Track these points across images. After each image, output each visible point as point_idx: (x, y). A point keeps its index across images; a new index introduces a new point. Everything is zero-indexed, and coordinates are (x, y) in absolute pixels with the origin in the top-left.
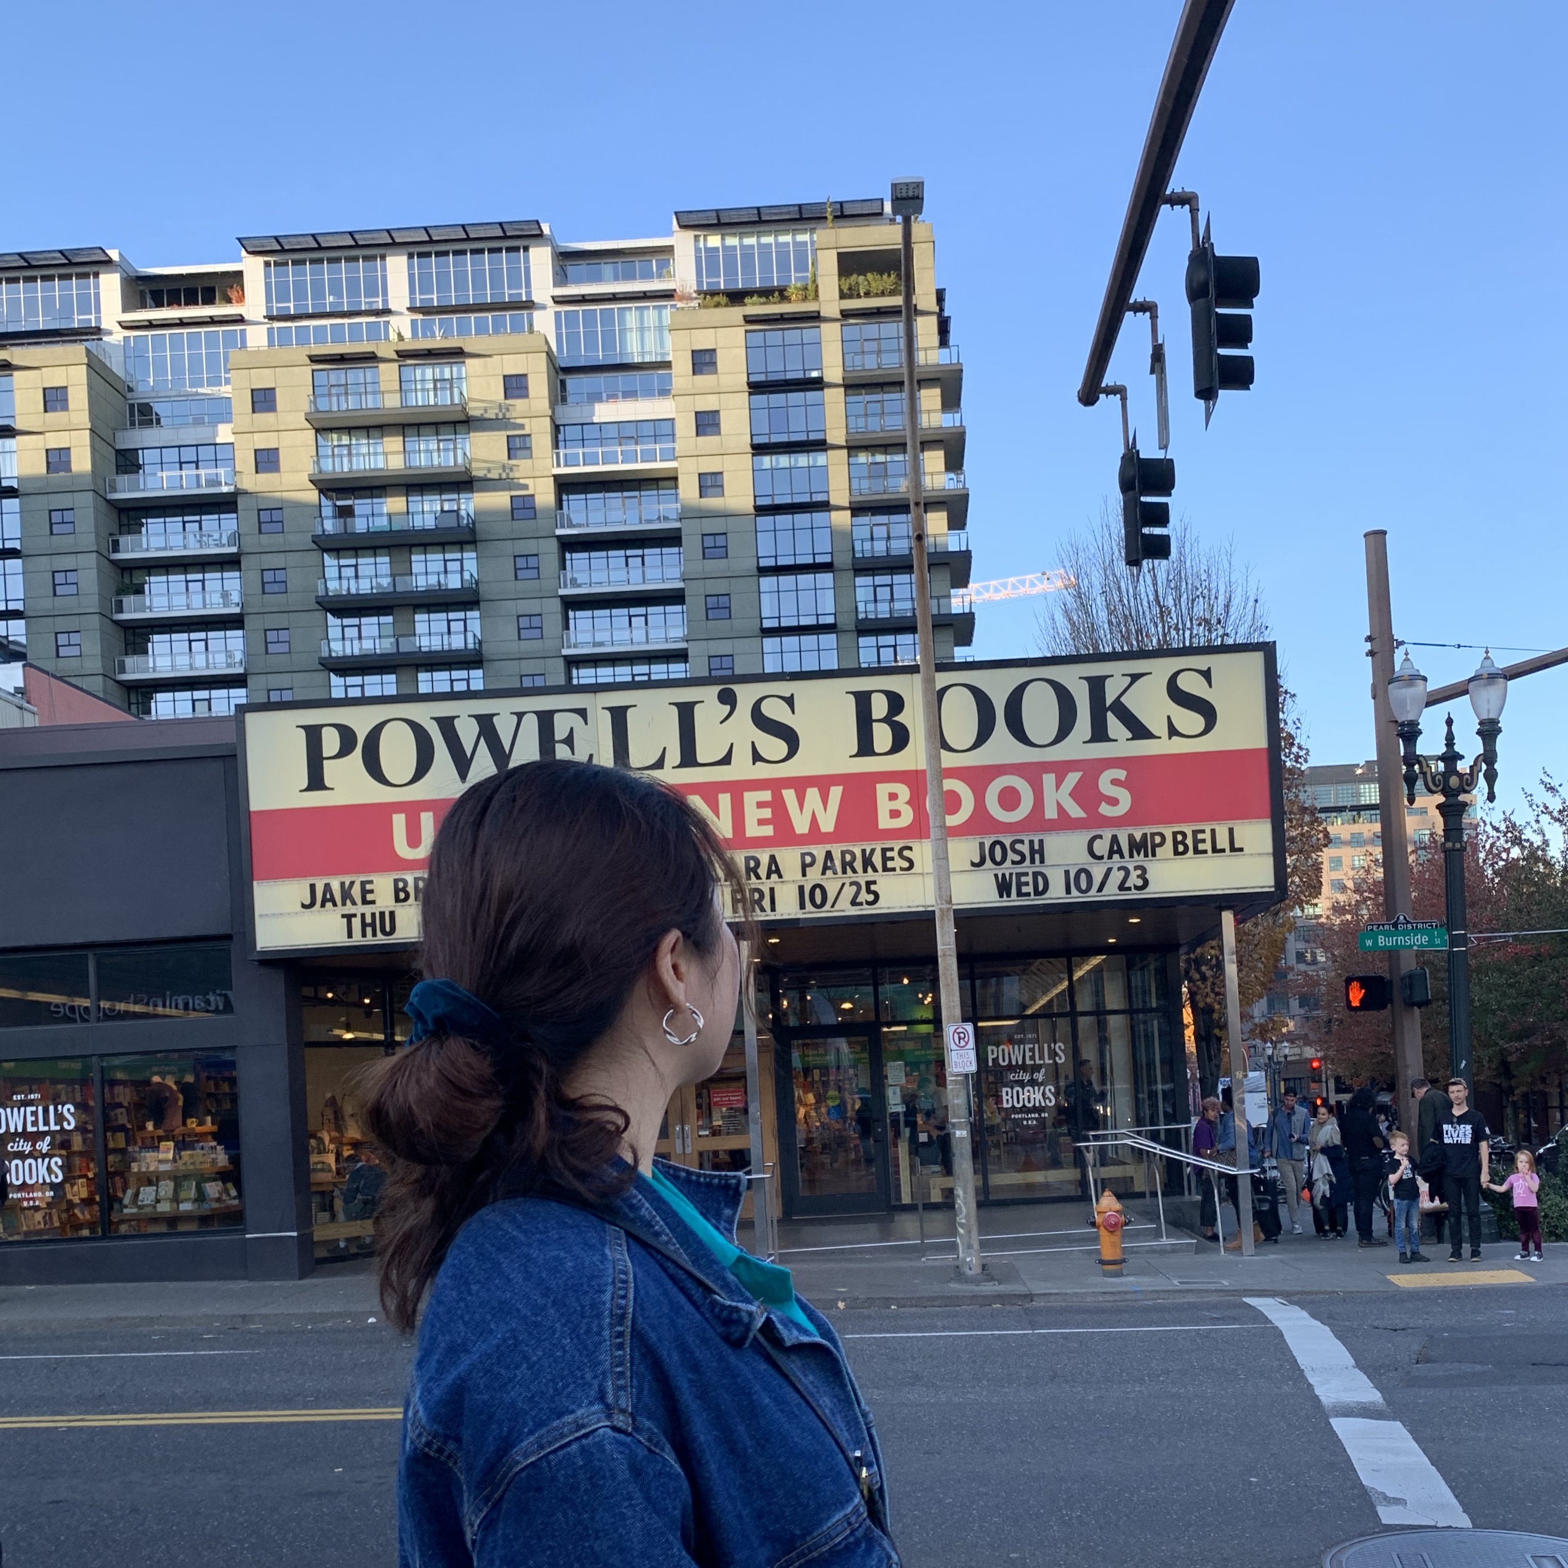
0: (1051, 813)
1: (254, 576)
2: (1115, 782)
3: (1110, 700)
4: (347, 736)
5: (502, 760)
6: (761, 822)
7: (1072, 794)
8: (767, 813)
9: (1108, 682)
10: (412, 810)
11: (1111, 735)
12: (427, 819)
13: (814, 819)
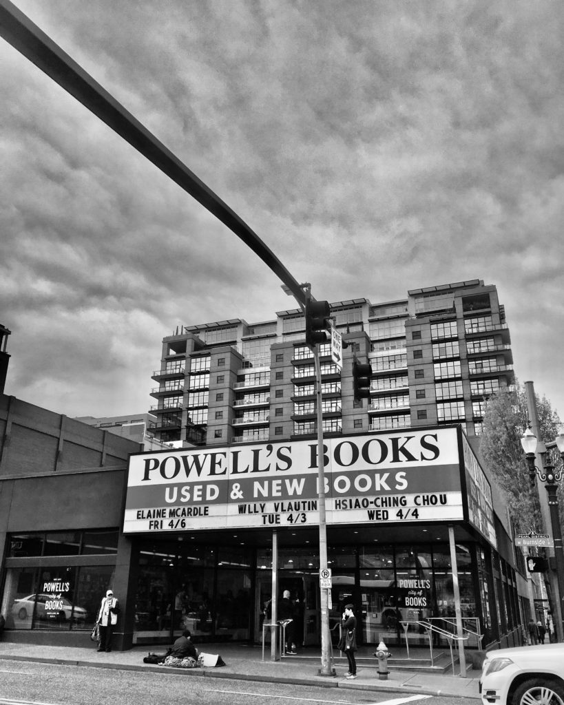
0: (378, 488)
1: (274, 411)
2: (402, 477)
3: (399, 447)
4: (157, 462)
5: (199, 470)
6: (278, 491)
7: (386, 481)
8: (279, 488)
9: (399, 440)
10: (171, 486)
11: (400, 459)
12: (176, 489)
13: (295, 490)
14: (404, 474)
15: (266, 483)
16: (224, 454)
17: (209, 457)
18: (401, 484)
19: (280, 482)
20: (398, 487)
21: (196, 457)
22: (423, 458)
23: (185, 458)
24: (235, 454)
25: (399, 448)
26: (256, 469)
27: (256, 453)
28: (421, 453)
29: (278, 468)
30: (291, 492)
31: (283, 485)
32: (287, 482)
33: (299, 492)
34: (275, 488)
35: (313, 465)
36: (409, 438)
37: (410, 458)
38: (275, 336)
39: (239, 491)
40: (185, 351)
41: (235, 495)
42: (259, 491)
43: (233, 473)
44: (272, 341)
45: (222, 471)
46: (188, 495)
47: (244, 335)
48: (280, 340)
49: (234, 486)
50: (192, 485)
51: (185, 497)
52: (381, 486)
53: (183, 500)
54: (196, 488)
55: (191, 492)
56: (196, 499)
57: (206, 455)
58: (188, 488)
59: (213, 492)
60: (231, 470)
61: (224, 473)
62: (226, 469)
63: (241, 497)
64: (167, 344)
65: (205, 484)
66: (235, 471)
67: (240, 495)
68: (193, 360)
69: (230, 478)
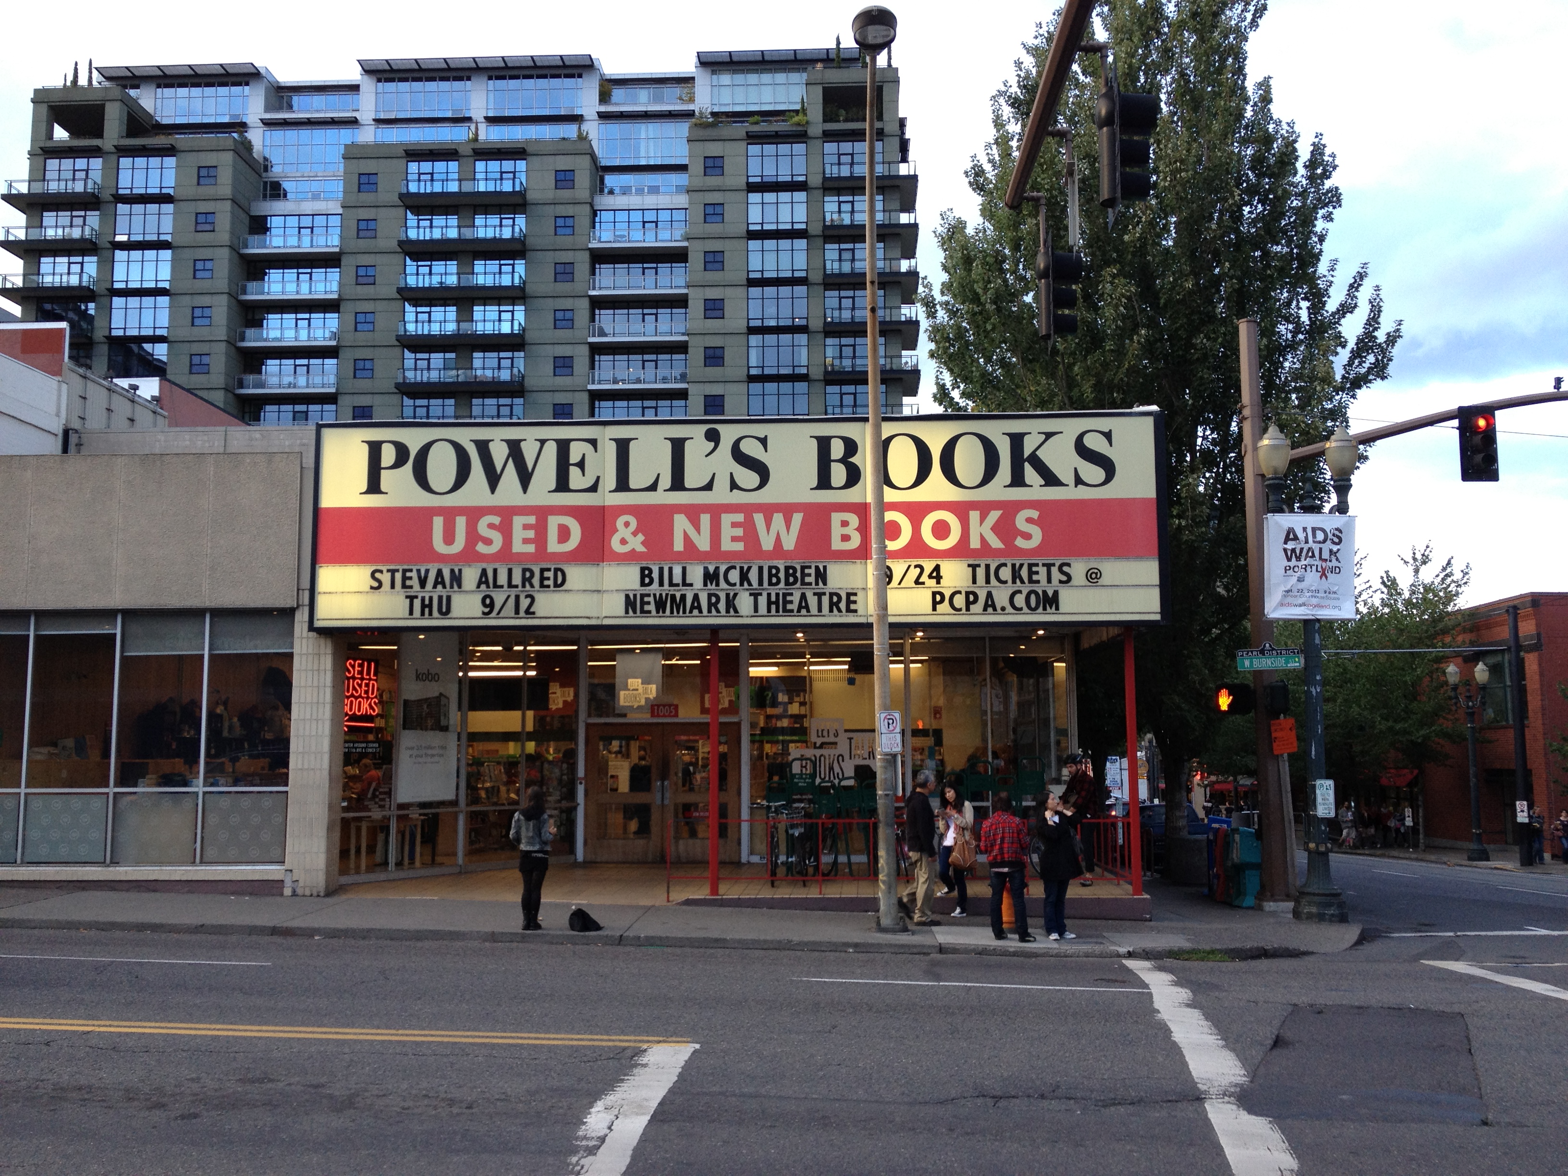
0: (975, 543)
1: (351, 318)
2: (1029, 520)
3: (1027, 453)
4: (402, 452)
5: (525, 477)
6: (734, 539)
7: (993, 529)
8: (739, 532)
9: (1026, 438)
10: (450, 514)
11: (1028, 481)
12: (461, 522)
13: (778, 539)
14: (1034, 514)
15: (705, 519)
16: (593, 442)
17: (551, 450)
18: (1027, 536)
19: (740, 517)
20: (1020, 542)
21: (515, 448)
22: (1079, 481)
23: (483, 447)
24: (623, 446)
25: (1026, 455)
26: (678, 484)
27: (678, 446)
28: (1076, 469)
29: (734, 486)
30: (767, 543)
31: (749, 526)
32: (759, 519)
33: (789, 543)
34: (727, 532)
35: (824, 482)
36: (1049, 435)
37: (1050, 479)
38: (353, 122)
39: (635, 534)
40: (100, 134)
41: (623, 542)
42: (686, 537)
43: (616, 490)
44: (345, 136)
45: (588, 482)
46: (498, 539)
47: (266, 111)
48: (367, 135)
49: (620, 522)
50: (507, 513)
51: (488, 542)
52: (983, 539)
53: (481, 548)
54: (518, 521)
55: (506, 529)
56: (518, 547)
57: (543, 442)
58: (496, 520)
59: (564, 534)
60: (610, 480)
61: (594, 488)
62: (598, 478)
63: (641, 549)
64: (45, 106)
65: (542, 513)
66: (623, 484)
67: (637, 543)
68: (125, 162)
69: (608, 503)
